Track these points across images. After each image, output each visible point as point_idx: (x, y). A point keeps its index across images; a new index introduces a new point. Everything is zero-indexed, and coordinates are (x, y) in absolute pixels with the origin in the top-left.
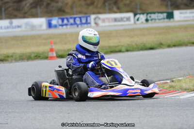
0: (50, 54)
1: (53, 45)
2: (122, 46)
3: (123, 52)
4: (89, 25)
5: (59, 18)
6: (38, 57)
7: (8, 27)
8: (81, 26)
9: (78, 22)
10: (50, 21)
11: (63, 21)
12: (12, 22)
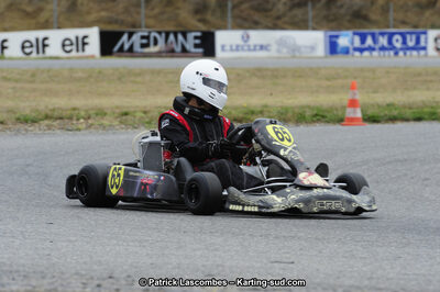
0: (350, 113)
4: (422, 52)
5: (355, 34)
6: (320, 116)
7: (238, 48)
8: (405, 54)
9: (398, 45)
10: (334, 39)
11: (363, 41)
12: (248, 37)
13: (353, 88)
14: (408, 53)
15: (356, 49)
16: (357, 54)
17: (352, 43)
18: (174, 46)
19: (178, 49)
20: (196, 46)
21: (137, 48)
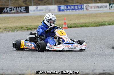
0: (64, 26)
2: (106, 22)
3: (107, 25)
4: (83, 10)
5: (65, 6)
7: (35, 11)
8: (78, 10)
9: (76, 8)
10: (60, 7)
11: (67, 7)
12: (37, 8)
13: (65, 19)
14: (79, 10)
15: (65, 10)
16: (66, 11)
17: (64, 8)
18: (18, 10)
19: (19, 11)
20: (24, 10)
21: (9, 11)
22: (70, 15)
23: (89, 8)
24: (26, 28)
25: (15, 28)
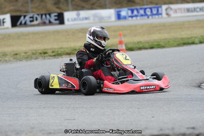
0: (119, 47)
1: (122, 37)
2: (195, 38)
4: (160, 16)
5: (129, 9)
7: (75, 20)
8: (152, 18)
9: (149, 13)
10: (119, 13)
11: (132, 12)
12: (79, 14)
14: (154, 16)
15: (130, 17)
16: (130, 19)
17: (127, 13)
18: (45, 20)
19: (47, 22)
20: (56, 20)
21: (28, 23)
22: (135, 26)
23: (171, 13)
24: (53, 52)
25: (33, 54)
